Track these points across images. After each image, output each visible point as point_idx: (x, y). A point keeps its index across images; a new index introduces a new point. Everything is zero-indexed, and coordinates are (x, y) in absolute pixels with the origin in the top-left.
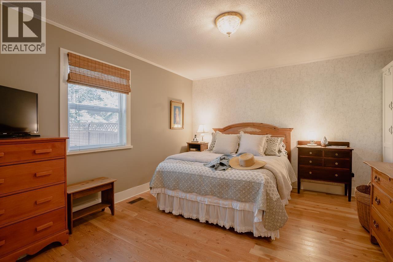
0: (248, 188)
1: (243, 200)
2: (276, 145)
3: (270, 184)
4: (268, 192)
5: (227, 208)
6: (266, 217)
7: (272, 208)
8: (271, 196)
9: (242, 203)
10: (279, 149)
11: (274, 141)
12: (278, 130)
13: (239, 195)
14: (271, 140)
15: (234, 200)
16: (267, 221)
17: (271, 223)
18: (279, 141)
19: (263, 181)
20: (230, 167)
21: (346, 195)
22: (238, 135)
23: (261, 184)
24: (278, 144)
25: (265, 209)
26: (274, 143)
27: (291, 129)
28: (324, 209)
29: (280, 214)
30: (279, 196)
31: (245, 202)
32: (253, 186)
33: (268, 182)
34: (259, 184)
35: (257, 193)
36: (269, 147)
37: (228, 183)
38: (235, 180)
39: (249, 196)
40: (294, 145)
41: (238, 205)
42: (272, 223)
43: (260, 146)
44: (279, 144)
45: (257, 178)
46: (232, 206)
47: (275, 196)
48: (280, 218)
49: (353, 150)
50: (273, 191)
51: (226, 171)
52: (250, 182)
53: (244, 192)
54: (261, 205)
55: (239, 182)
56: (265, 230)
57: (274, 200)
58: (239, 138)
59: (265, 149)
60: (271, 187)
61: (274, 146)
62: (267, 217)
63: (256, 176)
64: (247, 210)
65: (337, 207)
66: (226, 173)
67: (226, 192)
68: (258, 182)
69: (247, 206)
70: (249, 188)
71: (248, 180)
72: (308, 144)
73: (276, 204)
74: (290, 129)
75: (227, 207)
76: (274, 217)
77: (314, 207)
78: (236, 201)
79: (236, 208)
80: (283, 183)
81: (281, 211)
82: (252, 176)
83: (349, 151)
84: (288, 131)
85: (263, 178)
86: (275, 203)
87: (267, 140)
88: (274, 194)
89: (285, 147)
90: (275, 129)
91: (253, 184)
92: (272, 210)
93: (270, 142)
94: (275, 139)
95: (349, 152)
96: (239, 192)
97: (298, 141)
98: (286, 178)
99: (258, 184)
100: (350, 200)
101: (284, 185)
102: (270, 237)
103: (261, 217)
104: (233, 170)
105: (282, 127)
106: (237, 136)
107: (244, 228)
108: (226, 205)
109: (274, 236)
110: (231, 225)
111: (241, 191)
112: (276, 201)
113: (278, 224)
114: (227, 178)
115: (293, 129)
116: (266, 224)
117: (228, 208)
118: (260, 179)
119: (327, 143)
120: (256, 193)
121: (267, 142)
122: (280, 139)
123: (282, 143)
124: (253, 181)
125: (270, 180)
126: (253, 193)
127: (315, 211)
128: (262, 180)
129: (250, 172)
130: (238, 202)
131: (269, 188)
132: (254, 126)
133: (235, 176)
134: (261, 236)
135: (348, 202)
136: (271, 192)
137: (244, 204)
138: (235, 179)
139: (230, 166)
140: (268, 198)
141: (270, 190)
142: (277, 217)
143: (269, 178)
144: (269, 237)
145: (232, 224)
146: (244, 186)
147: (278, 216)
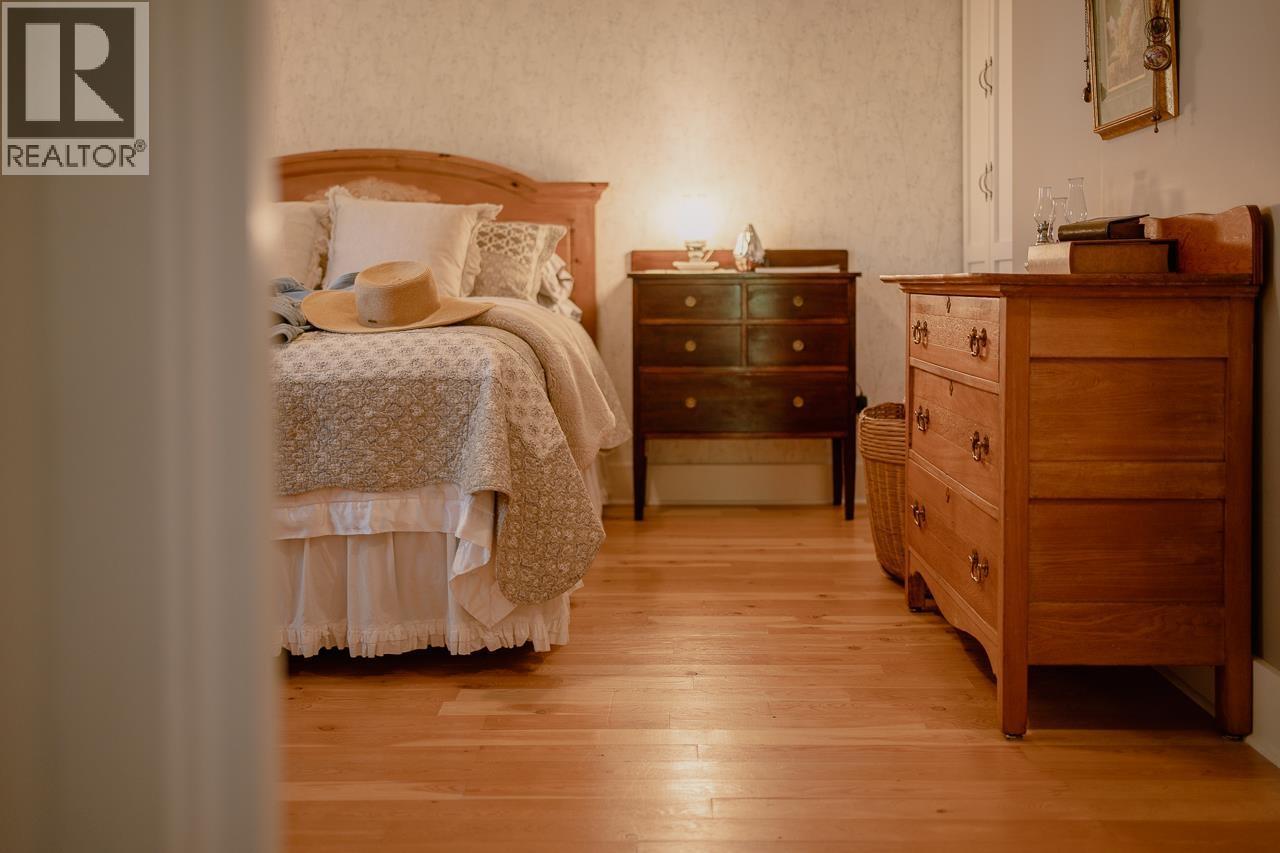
0: (417, 411)
1: (395, 477)
2: (528, 261)
3: (522, 385)
4: (514, 420)
5: (302, 541)
6: (510, 543)
7: (535, 494)
8: (527, 437)
9: (386, 495)
10: (543, 286)
11: (517, 241)
12: (534, 191)
13: (371, 457)
14: (500, 236)
15: (345, 487)
16: (512, 558)
17: (531, 568)
18: (541, 244)
19: (491, 367)
20: (314, 329)
21: (837, 502)
22: (317, 205)
23: (478, 382)
24: (534, 256)
25: (504, 486)
26: (515, 253)
27: (596, 188)
28: (747, 552)
29: (570, 519)
30: (562, 438)
31: (404, 486)
32: (440, 400)
33: (512, 374)
34: (473, 383)
35: (461, 430)
36: (490, 270)
37: (310, 403)
38: (346, 383)
39: (420, 455)
40: (611, 278)
41: (368, 511)
42: (536, 566)
43: (445, 261)
44: (542, 260)
45: (460, 357)
46: (331, 525)
47: (547, 436)
48: (570, 536)
49: (859, 275)
50: (537, 413)
51: (292, 347)
52: (426, 383)
53: (395, 435)
54: (489, 471)
55: (367, 387)
56: (503, 608)
57: (542, 454)
58: (325, 224)
59: (472, 280)
60: (524, 394)
61: (515, 268)
62: (513, 542)
63: (455, 350)
64: (412, 529)
65: (799, 541)
66: (291, 355)
67: (300, 453)
68: (462, 374)
69: (409, 510)
70: (421, 411)
71: (416, 373)
72: (675, 264)
73: (553, 472)
74: (593, 185)
75: (301, 535)
76: (543, 538)
77: (710, 553)
78: (352, 495)
79: (353, 532)
80: (577, 390)
81: (573, 502)
82: (432, 350)
83: (844, 281)
84: (580, 196)
85: (488, 353)
86: (547, 470)
87: (482, 234)
88: (542, 430)
89: (569, 286)
90: (515, 185)
91: (441, 388)
92: (534, 505)
93: (499, 247)
94: (519, 231)
95: (846, 284)
96: (371, 438)
97: (634, 254)
98: (588, 373)
99: (466, 385)
100: (850, 516)
101: (580, 400)
102: (529, 645)
103: (484, 536)
104: (330, 339)
105: (550, 177)
106: (314, 212)
107: (398, 629)
108: (298, 529)
109: (546, 636)
110: (327, 633)
111: (380, 436)
112: (549, 460)
113: (561, 567)
114: (299, 377)
115: (606, 185)
116: (511, 574)
117: (312, 540)
118: (476, 360)
119: (759, 256)
120: (455, 433)
121: (481, 244)
122: (543, 232)
123: (557, 261)
124: (440, 373)
125: (519, 366)
126: (443, 433)
127: (713, 562)
128: (486, 362)
129: (423, 335)
130: (367, 496)
131: (518, 400)
132: (399, 168)
133: (346, 363)
134: (486, 649)
135: (844, 523)
136: (524, 422)
137: (395, 501)
138: (345, 376)
139: (308, 323)
140: (516, 447)
141: (521, 412)
142: (556, 534)
143: (514, 354)
144: (520, 644)
145: (335, 626)
146: (395, 407)
147: (560, 529)
